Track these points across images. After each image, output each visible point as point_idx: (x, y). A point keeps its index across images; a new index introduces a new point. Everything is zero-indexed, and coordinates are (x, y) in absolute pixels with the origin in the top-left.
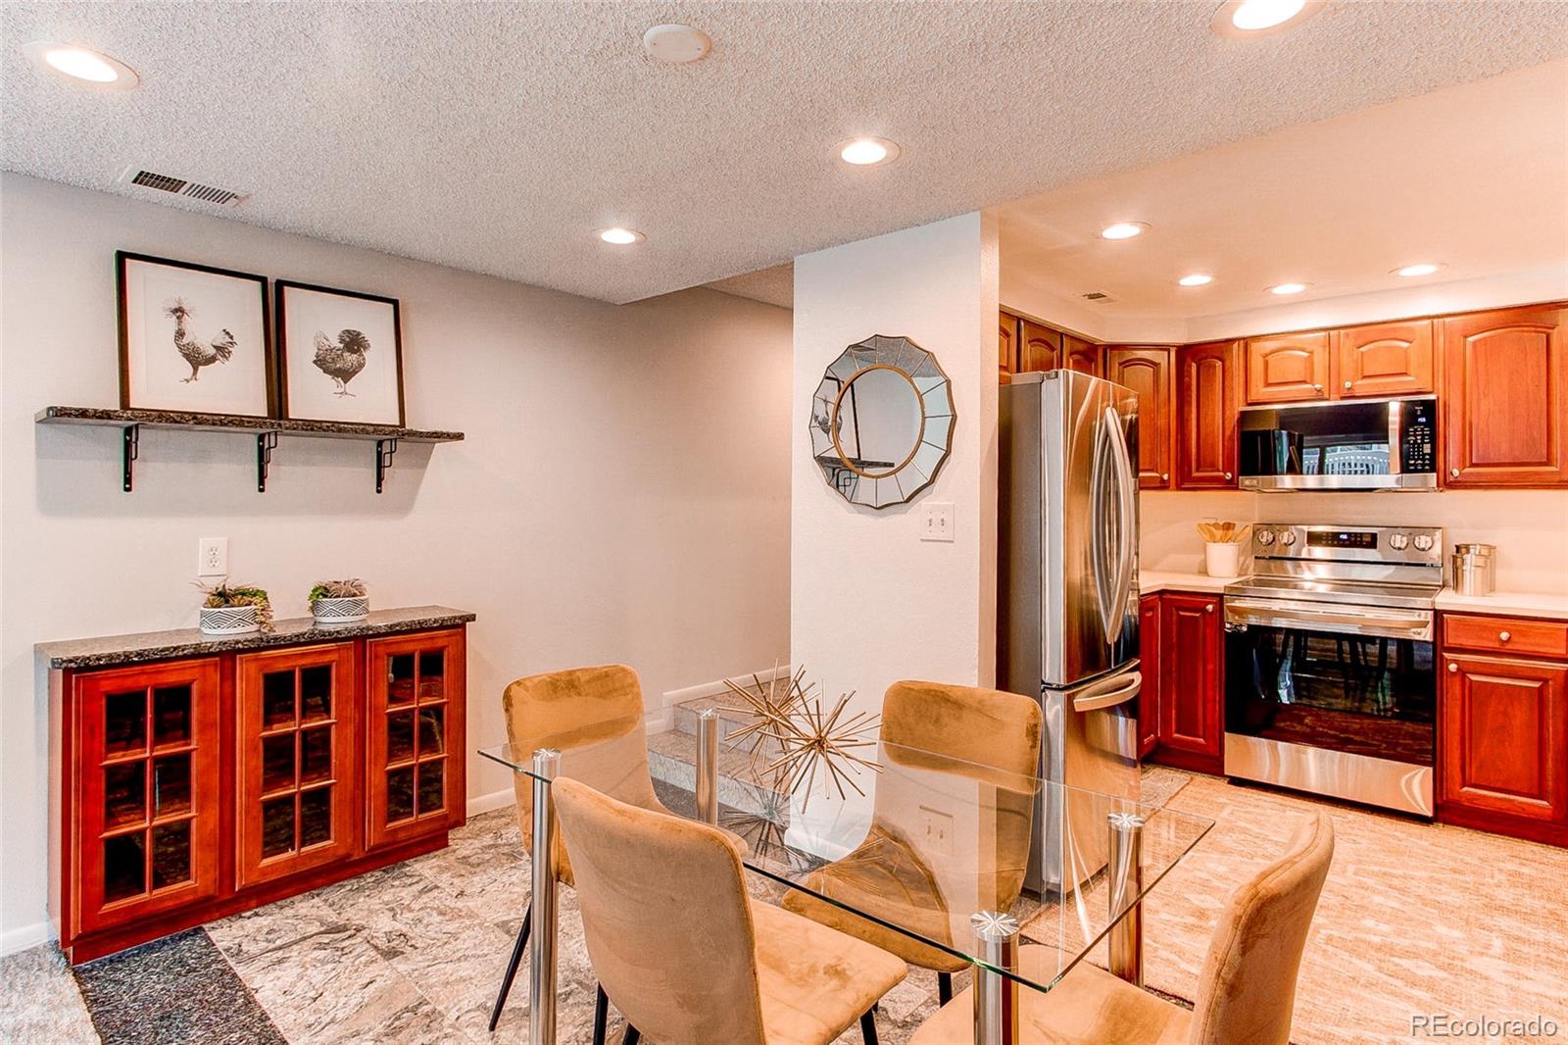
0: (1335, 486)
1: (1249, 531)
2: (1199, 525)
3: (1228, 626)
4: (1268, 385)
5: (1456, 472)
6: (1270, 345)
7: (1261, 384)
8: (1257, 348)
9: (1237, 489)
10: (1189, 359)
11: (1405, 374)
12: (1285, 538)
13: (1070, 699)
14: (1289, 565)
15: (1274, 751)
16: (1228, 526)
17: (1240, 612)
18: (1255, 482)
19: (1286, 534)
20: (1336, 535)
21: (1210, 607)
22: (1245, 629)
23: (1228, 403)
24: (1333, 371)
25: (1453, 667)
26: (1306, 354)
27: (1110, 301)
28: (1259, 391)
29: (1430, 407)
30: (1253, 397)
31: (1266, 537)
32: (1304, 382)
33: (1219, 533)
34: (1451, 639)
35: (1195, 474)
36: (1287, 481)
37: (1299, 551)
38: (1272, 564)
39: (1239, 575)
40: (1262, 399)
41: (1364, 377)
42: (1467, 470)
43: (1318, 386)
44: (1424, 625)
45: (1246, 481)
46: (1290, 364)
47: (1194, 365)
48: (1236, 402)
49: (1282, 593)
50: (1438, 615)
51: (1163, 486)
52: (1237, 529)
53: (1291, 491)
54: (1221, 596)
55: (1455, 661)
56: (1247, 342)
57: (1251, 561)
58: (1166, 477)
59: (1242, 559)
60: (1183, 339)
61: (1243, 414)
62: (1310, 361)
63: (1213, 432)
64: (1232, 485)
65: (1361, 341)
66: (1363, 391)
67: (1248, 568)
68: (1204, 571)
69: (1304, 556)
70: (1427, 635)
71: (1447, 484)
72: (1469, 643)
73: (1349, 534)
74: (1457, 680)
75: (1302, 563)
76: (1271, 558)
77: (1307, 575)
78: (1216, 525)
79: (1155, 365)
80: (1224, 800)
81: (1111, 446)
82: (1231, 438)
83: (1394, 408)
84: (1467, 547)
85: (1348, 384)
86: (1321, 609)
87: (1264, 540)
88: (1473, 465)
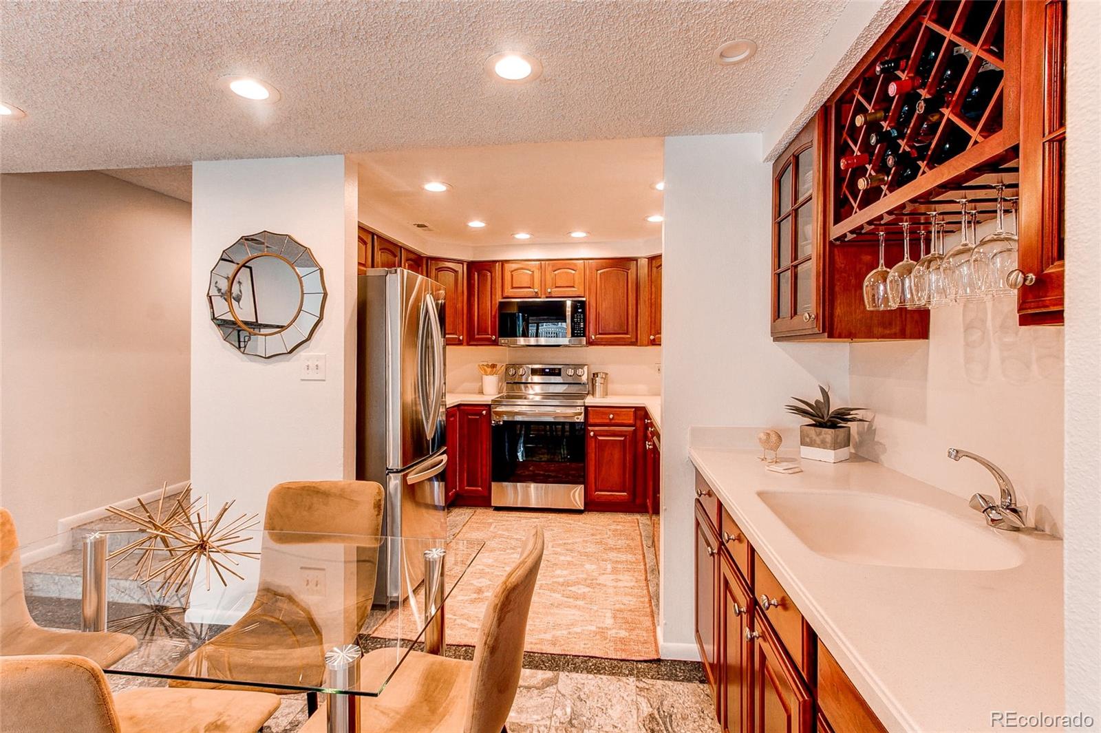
0: (543, 343)
1: (503, 368)
2: (479, 365)
3: (493, 422)
4: (513, 288)
5: (593, 337)
6: (514, 266)
7: (510, 287)
8: (508, 267)
9: (498, 345)
10: (473, 270)
11: (573, 287)
12: (521, 371)
13: (405, 477)
14: (522, 386)
15: (516, 488)
16: (494, 366)
17: (500, 414)
18: (507, 341)
19: (521, 369)
20: (544, 369)
21: (484, 412)
22: (501, 423)
23: (493, 297)
24: (543, 283)
25: (592, 434)
26: (531, 273)
27: (430, 230)
28: (509, 291)
29: (583, 303)
30: (506, 294)
31: (512, 372)
32: (530, 288)
33: (489, 370)
34: (591, 421)
35: (477, 336)
36: (521, 341)
37: (527, 379)
38: (515, 386)
39: (499, 393)
40: (510, 295)
41: (556, 287)
42: (598, 336)
43: (536, 290)
44: (580, 414)
45: (502, 340)
46: (523, 278)
47: (476, 273)
48: (497, 297)
49: (519, 402)
50: (586, 408)
51: (460, 343)
52: (498, 367)
53: (523, 346)
54: (489, 405)
55: (592, 431)
56: (503, 262)
57: (505, 384)
58: (461, 338)
59: (500, 384)
60: (471, 259)
61: (500, 303)
62: (532, 276)
63: (486, 313)
64: (495, 343)
65: (555, 269)
66: (556, 294)
67: (503, 388)
68: (481, 392)
69: (530, 381)
70: (581, 419)
71: (590, 343)
72: (598, 421)
73: (549, 369)
74: (593, 440)
75: (529, 385)
76: (515, 383)
77: (531, 392)
78: (487, 366)
79: (456, 272)
80: (491, 521)
81: (429, 319)
82: (495, 315)
83: (569, 303)
84: (597, 374)
85: (549, 290)
86: (537, 410)
87: (511, 373)
88: (600, 334)
